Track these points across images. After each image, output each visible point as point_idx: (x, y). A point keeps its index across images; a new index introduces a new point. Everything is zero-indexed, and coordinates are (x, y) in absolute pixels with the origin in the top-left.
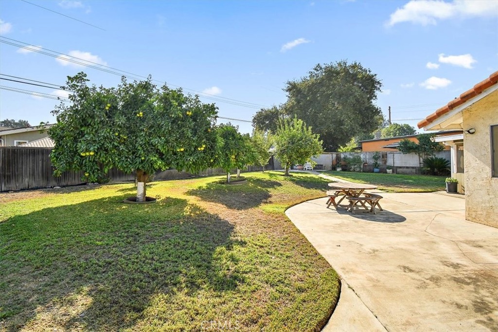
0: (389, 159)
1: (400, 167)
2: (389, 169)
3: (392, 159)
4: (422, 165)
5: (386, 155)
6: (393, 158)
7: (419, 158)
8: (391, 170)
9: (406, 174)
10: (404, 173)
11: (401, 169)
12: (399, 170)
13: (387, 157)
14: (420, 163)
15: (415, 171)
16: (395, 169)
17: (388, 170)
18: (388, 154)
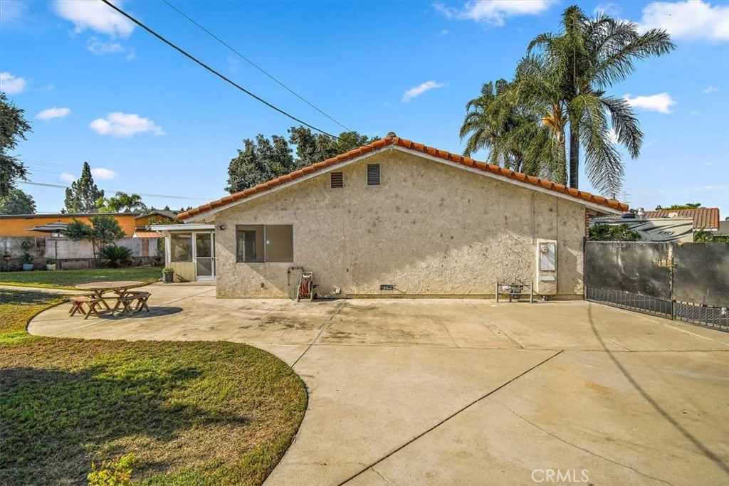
0: (50, 249)
1: (66, 260)
2: (52, 264)
3: (54, 249)
4: (97, 256)
5: (44, 242)
6: (56, 247)
7: (94, 246)
8: (54, 265)
9: (76, 269)
10: (72, 268)
11: (68, 263)
12: (64, 264)
13: (44, 246)
14: (95, 254)
15: (88, 265)
16: (59, 263)
17: (50, 266)
18: (46, 241)
